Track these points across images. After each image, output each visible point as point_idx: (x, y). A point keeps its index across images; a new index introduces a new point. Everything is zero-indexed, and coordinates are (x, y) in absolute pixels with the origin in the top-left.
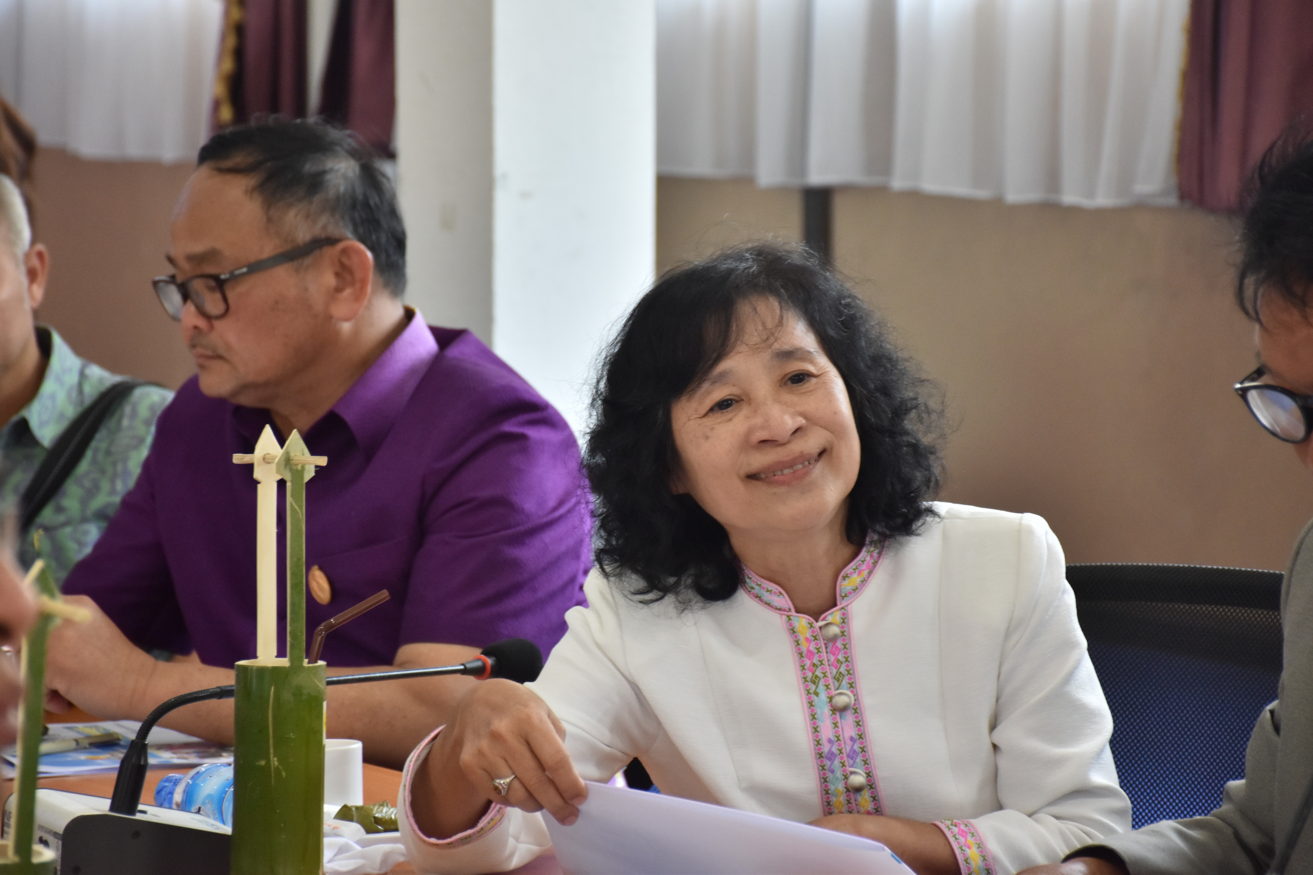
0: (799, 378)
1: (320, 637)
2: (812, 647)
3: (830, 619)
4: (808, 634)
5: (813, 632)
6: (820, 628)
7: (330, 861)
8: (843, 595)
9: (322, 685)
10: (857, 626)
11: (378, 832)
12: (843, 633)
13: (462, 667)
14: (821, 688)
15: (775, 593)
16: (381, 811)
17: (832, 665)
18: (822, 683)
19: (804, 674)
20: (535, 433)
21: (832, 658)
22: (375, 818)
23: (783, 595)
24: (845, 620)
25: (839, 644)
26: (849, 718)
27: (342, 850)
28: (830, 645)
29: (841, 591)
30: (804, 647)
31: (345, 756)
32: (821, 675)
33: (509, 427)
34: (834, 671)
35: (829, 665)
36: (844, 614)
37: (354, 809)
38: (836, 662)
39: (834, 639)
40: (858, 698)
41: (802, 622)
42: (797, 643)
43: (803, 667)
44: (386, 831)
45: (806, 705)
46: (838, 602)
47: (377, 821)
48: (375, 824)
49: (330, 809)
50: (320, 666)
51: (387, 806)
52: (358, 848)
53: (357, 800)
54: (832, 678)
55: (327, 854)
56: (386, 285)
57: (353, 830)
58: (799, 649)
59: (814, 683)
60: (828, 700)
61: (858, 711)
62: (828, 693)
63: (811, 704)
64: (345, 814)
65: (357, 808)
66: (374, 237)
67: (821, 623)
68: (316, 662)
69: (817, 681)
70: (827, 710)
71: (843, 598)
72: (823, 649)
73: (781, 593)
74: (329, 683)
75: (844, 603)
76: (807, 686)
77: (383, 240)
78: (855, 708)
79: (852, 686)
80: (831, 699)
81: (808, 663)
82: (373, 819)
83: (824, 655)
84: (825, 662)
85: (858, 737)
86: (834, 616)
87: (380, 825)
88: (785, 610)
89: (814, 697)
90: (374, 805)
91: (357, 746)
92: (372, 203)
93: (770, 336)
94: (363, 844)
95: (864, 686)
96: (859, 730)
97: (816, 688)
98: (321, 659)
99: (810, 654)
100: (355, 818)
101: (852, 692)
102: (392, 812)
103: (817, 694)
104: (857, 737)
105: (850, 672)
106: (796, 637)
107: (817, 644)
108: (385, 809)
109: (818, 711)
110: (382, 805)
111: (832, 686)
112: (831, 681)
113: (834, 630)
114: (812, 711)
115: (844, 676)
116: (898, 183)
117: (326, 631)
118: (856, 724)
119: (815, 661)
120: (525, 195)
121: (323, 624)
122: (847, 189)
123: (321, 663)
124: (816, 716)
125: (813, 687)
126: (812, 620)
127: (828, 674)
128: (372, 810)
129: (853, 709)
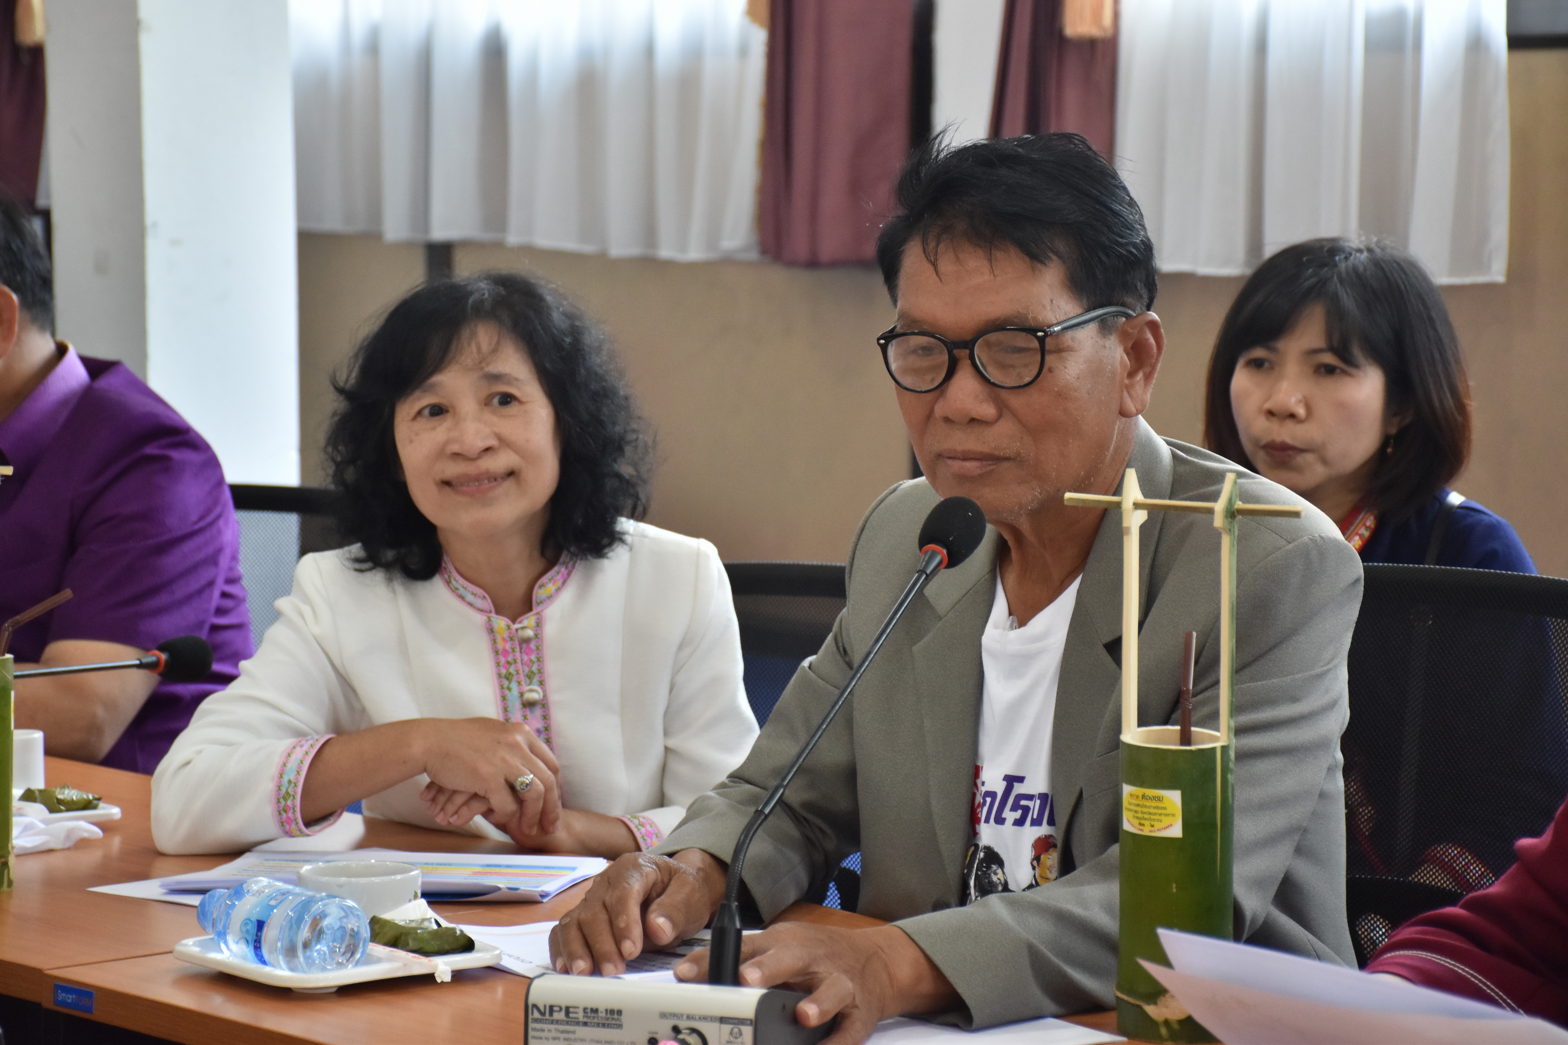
0: (507, 399)
1: (7, 632)
2: (508, 646)
3: (525, 623)
4: (506, 634)
5: (510, 633)
6: (517, 630)
7: (17, 838)
8: (539, 601)
9: (10, 678)
10: (550, 630)
11: (60, 811)
12: (536, 636)
13: (137, 662)
14: (514, 685)
15: (479, 597)
16: (63, 793)
17: (525, 664)
18: (515, 678)
19: (499, 670)
20: (176, 455)
21: (525, 658)
22: (58, 800)
23: (487, 600)
24: (539, 624)
25: (533, 645)
26: (538, 712)
27: (27, 828)
28: (524, 646)
29: (537, 597)
30: (500, 645)
31: (28, 744)
32: (514, 672)
33: (151, 450)
34: (527, 669)
35: (522, 664)
36: (538, 619)
37: (37, 792)
38: (528, 662)
39: (526, 641)
40: (546, 694)
41: (501, 623)
42: (494, 642)
43: (498, 664)
44: (68, 810)
45: (499, 699)
46: (534, 608)
47: (60, 802)
48: (57, 805)
49: (17, 792)
50: (8, 659)
51: (68, 788)
52: (42, 826)
53: (39, 784)
54: (524, 676)
55: (15, 832)
56: (34, 320)
57: (37, 810)
58: (496, 648)
59: (507, 679)
60: (519, 695)
61: (546, 706)
62: (520, 689)
63: (504, 698)
64: (29, 796)
65: (40, 791)
66: (19, 278)
67: (517, 626)
68: (4, 655)
69: (510, 678)
70: (518, 704)
71: (538, 604)
72: (517, 649)
73: (484, 597)
74: (16, 677)
75: (539, 609)
76: (501, 682)
77: (28, 280)
78: (543, 703)
79: (541, 683)
80: (522, 695)
81: (502, 660)
82: (55, 801)
83: (518, 654)
84: (519, 661)
85: (544, 729)
86: (529, 620)
87: (62, 805)
88: (486, 612)
89: (507, 692)
90: (56, 787)
91: (38, 736)
92: (14, 247)
93: (483, 360)
94: (45, 822)
95: (553, 683)
96: (546, 723)
97: (509, 684)
98: (9, 652)
99: (505, 652)
100: (38, 799)
101: (542, 689)
102: (74, 794)
103: (509, 689)
104: (542, 729)
105: (540, 671)
106: (494, 636)
107: (512, 644)
108: (67, 791)
109: (510, 704)
110: (64, 787)
111: (523, 683)
112: (522, 677)
113: (530, 633)
114: (505, 704)
115: (535, 674)
116: (513, 239)
117: (12, 627)
118: (543, 718)
119: (510, 659)
120: (175, 242)
121: (10, 621)
122: (466, 244)
123: (9, 656)
124: (508, 709)
125: (506, 683)
126: (510, 622)
127: (521, 672)
128: (54, 792)
129: (542, 704)
